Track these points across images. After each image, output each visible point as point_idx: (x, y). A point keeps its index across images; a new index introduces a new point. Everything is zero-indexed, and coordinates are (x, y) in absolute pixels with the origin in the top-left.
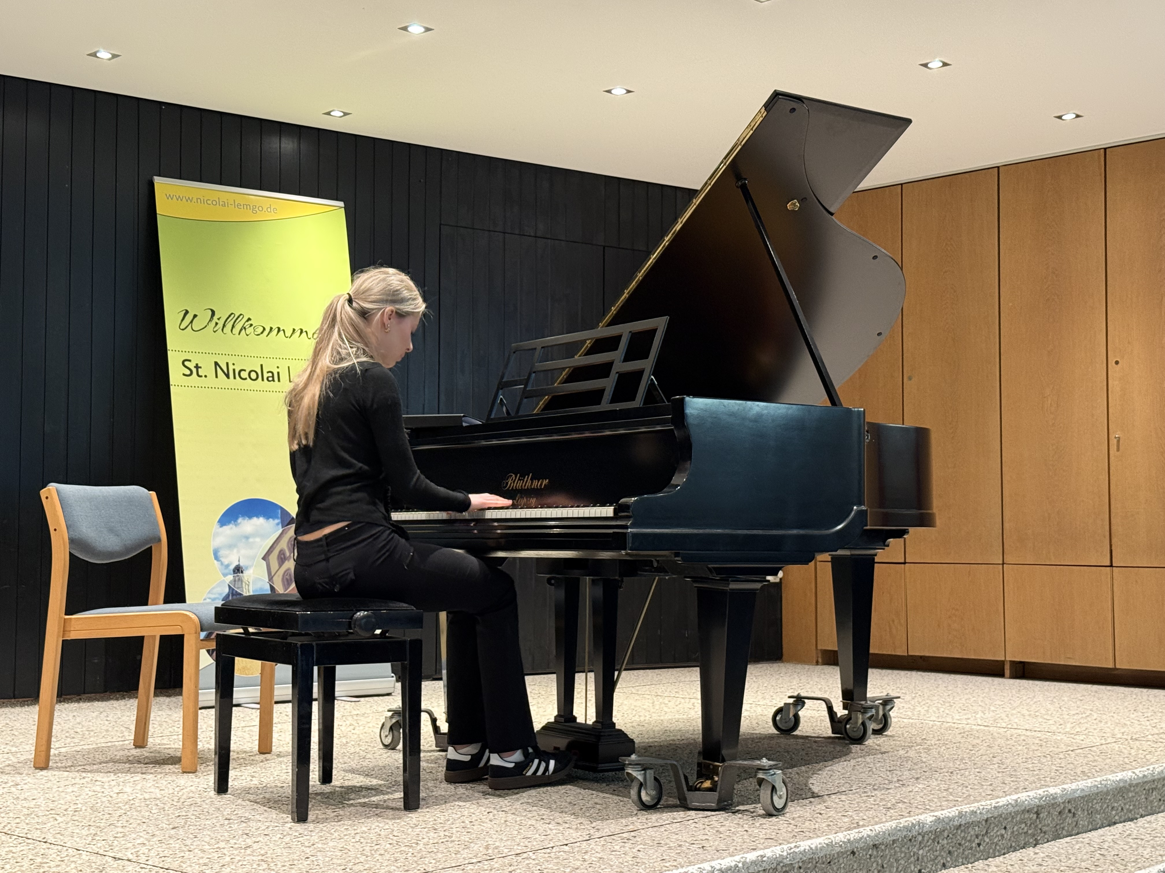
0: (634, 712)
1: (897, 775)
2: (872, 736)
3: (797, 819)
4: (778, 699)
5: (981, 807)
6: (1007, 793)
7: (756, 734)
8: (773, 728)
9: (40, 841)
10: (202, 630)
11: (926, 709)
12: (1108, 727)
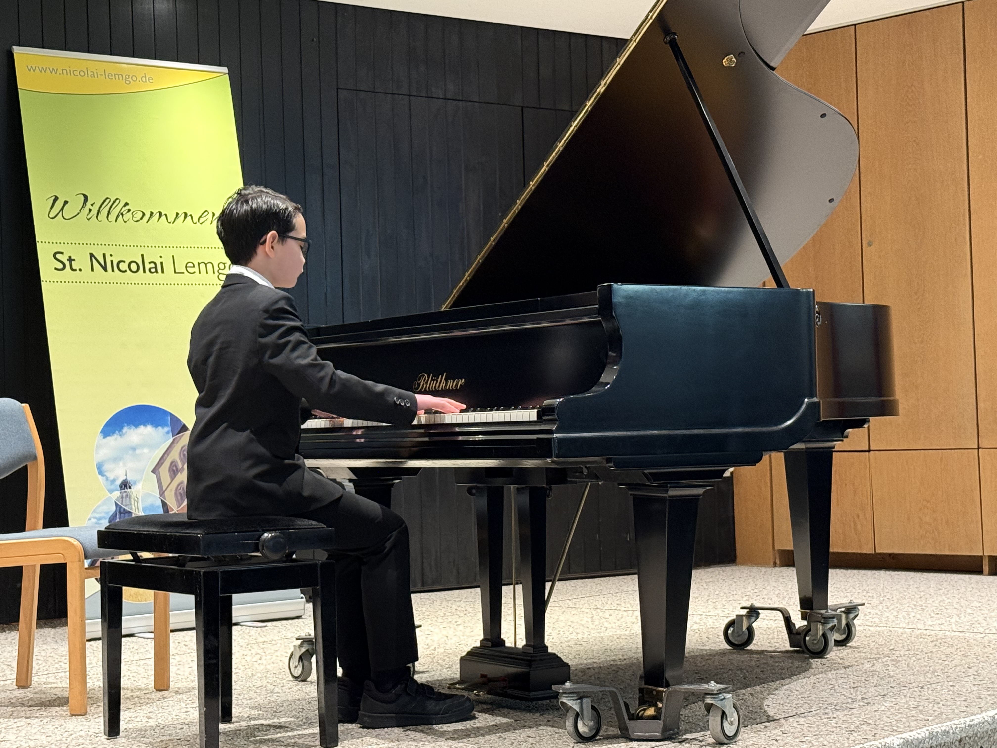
0: (571, 629)
1: (861, 692)
2: (835, 648)
4: (731, 609)
5: (954, 727)
6: (983, 709)
7: (706, 650)
8: (724, 642)
10: (86, 557)
11: (895, 614)
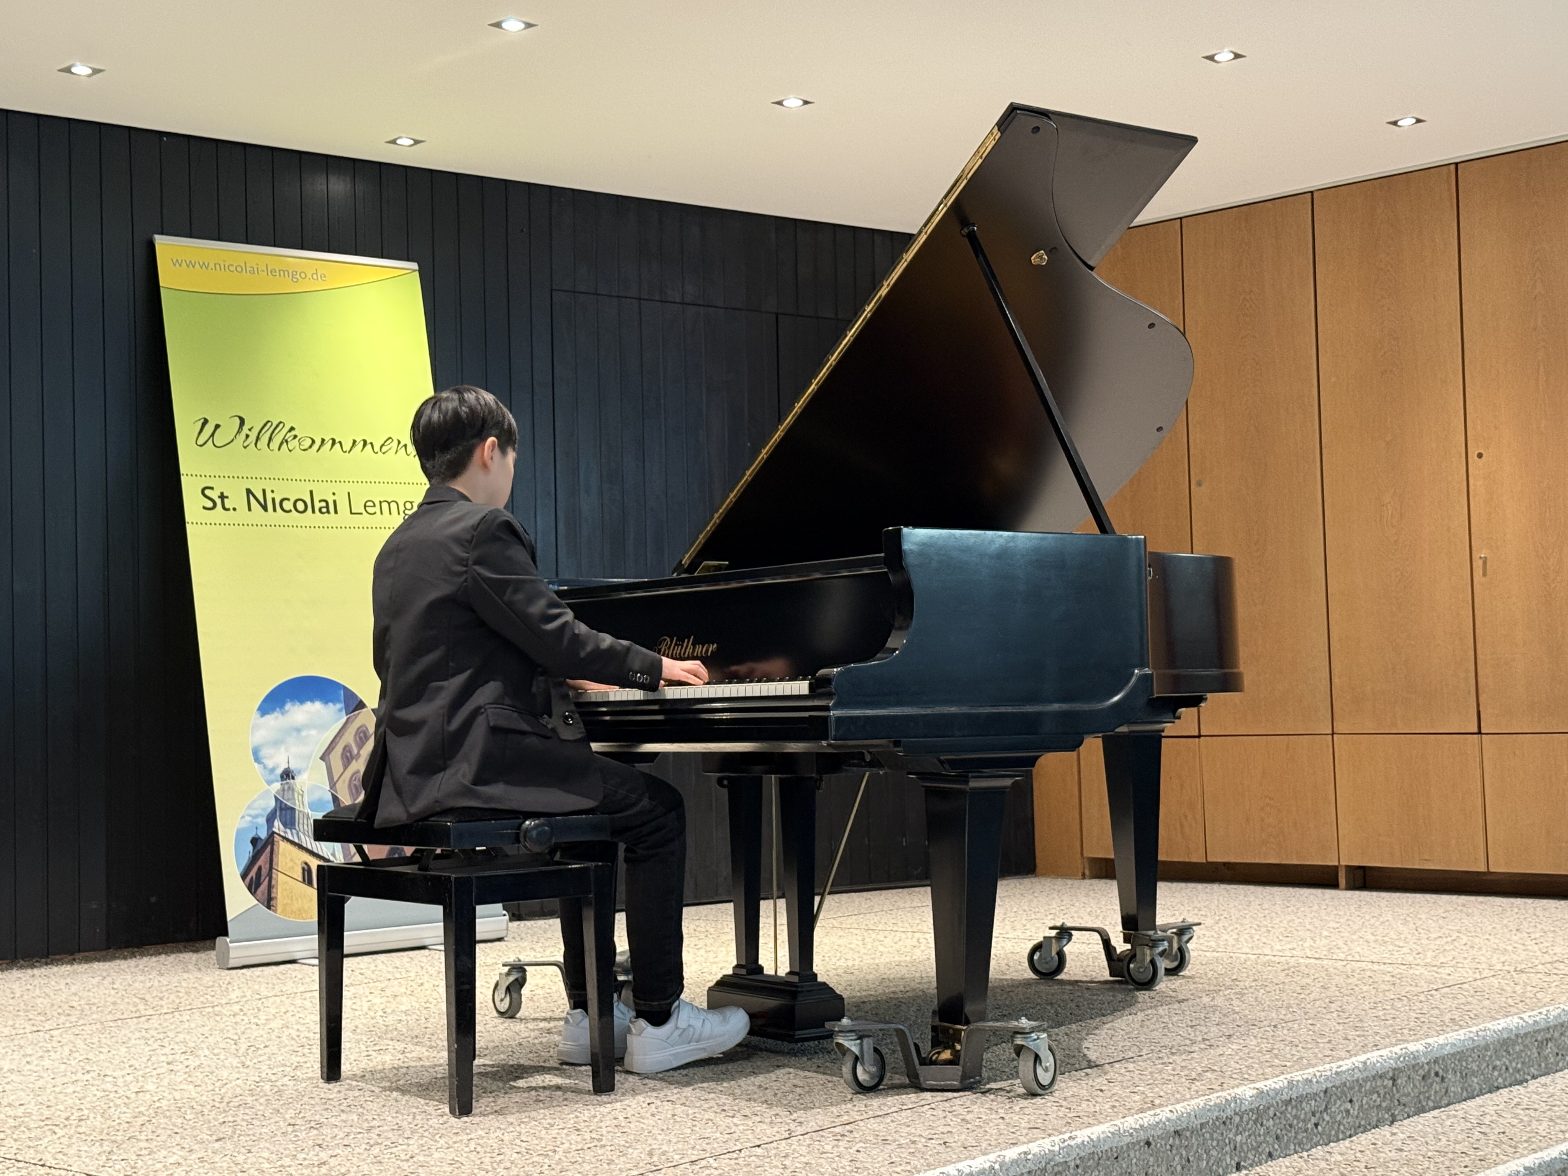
0: (839, 955)
1: (1201, 1032)
2: (1165, 978)
3: (1070, 1099)
4: (1034, 930)
5: (1318, 1074)
6: (1352, 1053)
7: (1006, 980)
8: (1029, 971)
9: (35, 1164)
11: (1235, 936)
12: (1483, 955)
